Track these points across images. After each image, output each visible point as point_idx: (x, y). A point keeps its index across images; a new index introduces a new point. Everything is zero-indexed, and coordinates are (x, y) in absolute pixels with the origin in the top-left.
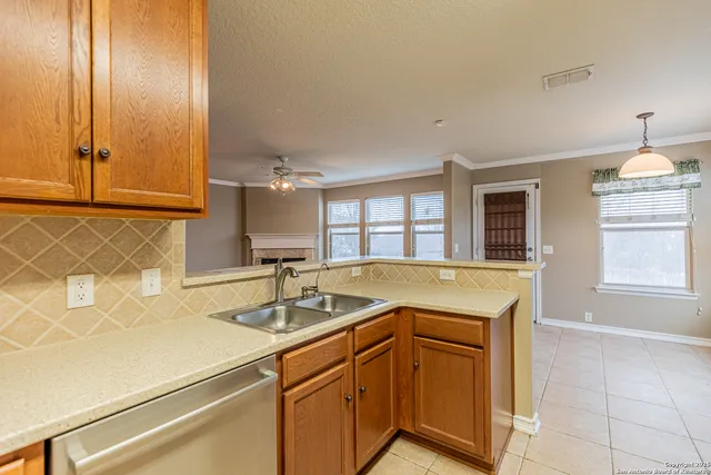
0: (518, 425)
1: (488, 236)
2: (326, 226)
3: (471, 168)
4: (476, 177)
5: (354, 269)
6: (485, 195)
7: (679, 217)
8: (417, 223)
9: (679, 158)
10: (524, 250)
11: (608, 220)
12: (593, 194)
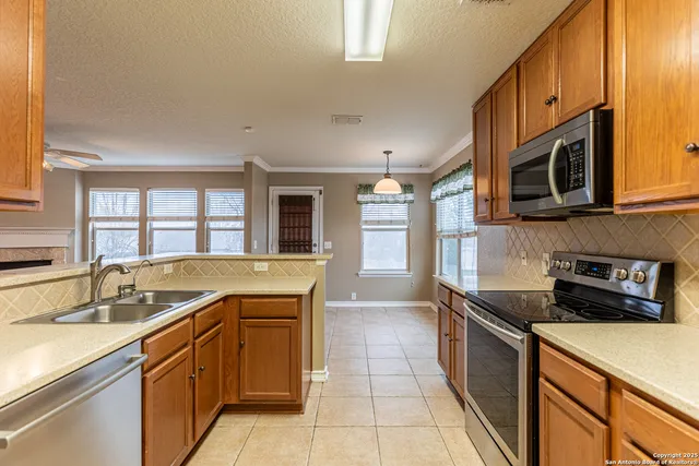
0: (314, 378)
1: (281, 234)
2: (86, 219)
3: (268, 170)
4: (273, 179)
5: (165, 266)
6: (280, 197)
7: (403, 222)
8: (212, 219)
9: (404, 182)
10: (310, 246)
11: (366, 222)
12: (359, 203)
